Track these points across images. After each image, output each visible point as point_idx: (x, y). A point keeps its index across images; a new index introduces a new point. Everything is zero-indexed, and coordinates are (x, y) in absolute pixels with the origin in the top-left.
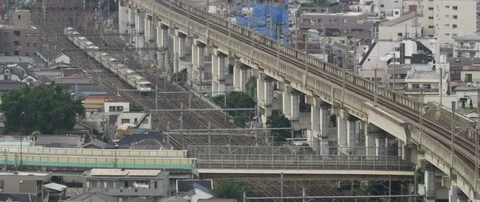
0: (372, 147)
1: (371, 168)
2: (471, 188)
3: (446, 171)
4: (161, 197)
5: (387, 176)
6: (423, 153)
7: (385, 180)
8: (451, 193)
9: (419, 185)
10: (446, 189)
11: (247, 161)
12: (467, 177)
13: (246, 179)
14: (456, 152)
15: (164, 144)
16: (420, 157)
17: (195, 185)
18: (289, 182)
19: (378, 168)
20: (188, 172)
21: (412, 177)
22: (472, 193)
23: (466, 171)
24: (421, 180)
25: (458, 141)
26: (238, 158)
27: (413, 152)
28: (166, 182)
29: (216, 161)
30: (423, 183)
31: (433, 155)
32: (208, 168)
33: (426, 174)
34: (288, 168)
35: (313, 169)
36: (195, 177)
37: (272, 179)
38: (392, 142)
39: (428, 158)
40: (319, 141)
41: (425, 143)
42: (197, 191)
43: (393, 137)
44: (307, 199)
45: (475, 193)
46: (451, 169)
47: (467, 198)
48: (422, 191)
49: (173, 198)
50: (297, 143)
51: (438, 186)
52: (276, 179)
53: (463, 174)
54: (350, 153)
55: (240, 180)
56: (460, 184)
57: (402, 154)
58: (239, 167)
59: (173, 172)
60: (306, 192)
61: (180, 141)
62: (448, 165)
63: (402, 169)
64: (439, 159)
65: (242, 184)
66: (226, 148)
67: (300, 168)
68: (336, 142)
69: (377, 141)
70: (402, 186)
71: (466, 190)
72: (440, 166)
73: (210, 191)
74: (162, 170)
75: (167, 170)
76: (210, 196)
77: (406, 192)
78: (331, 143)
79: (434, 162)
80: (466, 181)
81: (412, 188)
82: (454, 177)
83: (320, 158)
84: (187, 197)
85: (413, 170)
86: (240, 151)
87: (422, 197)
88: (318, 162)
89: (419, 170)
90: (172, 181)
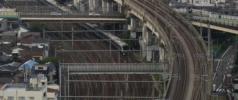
0: (106, 7)
1: (105, 17)
2: (153, 27)
3: (141, 18)
4: (3, 31)
5: (113, 21)
6: (130, 10)
7: (112, 23)
8: (143, 29)
9: (128, 25)
10: (141, 27)
11: (45, 14)
12: (152, 22)
13: (45, 23)
14: (146, 10)
15: (4, 6)
16: (129, 12)
17: (20, 25)
18: (65, 24)
19: (108, 17)
20: (17, 19)
21: (125, 21)
22: (154, 29)
23: (151, 18)
24: (129, 23)
25: (147, 4)
26: (41, 12)
27: (126, 10)
28: (6, 24)
29: (30, 14)
30: (130, 24)
31: (135, 11)
32: (26, 17)
33: (132, 20)
34: (65, 17)
35: (77, 17)
36: (20, 22)
37: (57, 23)
38: (115, 4)
39: (132, 12)
40: (80, 4)
41: (131, 5)
42: (21, 28)
43: (116, 2)
44: (74, 32)
45: (155, 29)
46: (144, 18)
47: (151, 31)
48: (129, 28)
49: (9, 32)
50: (69, 5)
51: (138, 26)
52: (59, 22)
53: (150, 20)
54: (95, 10)
55: (42, 23)
56: (148, 25)
57: (120, 10)
58: (41, 17)
59: (9, 19)
60: (74, 28)
61: (13, 4)
62: (142, 16)
63: (120, 18)
64: (138, 13)
65: (43, 25)
66: (35, 8)
67: (71, 17)
68: (88, 5)
69: (108, 4)
70: (120, 26)
71: (151, 28)
72: (139, 16)
73: (27, 28)
74: (4, 18)
75: (6, 18)
76: (27, 31)
77: (122, 29)
78: (85, 5)
79: (135, 14)
80: (151, 23)
81: (125, 27)
82: (145, 21)
83: (80, 12)
84: (16, 32)
85: (125, 18)
86: (41, 9)
87: (129, 31)
88: (79, 14)
89: (128, 18)
90: (9, 24)
